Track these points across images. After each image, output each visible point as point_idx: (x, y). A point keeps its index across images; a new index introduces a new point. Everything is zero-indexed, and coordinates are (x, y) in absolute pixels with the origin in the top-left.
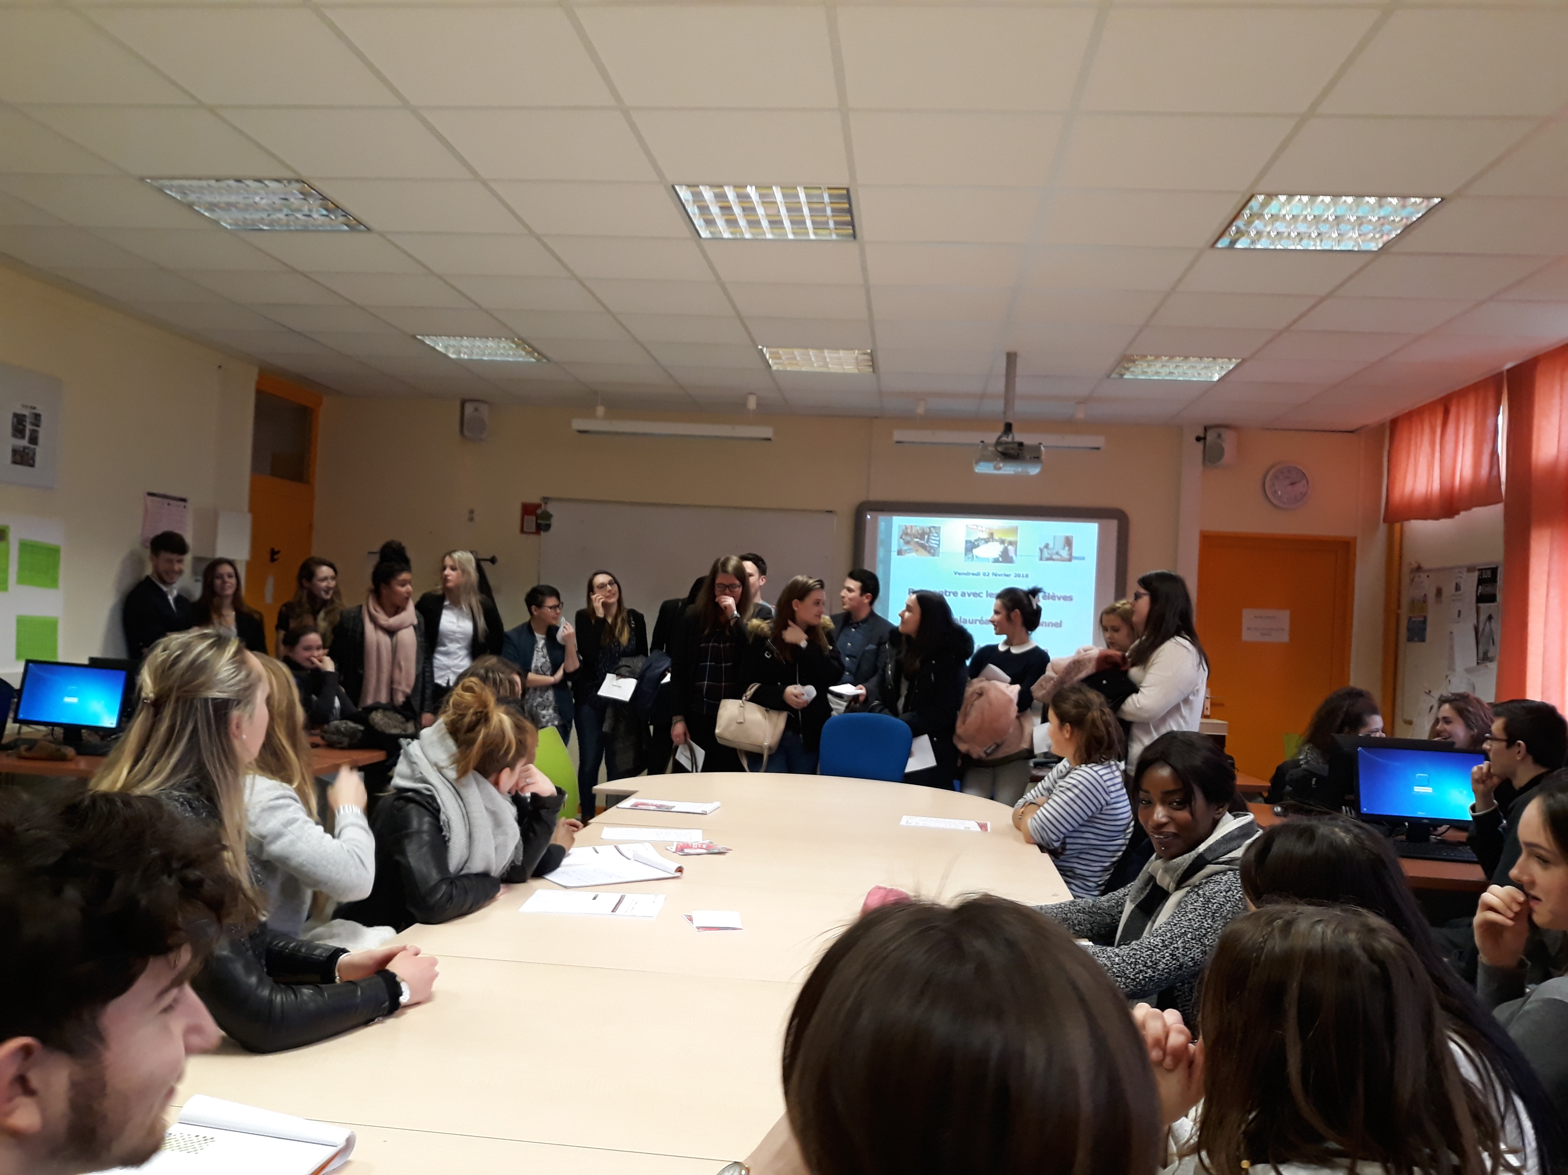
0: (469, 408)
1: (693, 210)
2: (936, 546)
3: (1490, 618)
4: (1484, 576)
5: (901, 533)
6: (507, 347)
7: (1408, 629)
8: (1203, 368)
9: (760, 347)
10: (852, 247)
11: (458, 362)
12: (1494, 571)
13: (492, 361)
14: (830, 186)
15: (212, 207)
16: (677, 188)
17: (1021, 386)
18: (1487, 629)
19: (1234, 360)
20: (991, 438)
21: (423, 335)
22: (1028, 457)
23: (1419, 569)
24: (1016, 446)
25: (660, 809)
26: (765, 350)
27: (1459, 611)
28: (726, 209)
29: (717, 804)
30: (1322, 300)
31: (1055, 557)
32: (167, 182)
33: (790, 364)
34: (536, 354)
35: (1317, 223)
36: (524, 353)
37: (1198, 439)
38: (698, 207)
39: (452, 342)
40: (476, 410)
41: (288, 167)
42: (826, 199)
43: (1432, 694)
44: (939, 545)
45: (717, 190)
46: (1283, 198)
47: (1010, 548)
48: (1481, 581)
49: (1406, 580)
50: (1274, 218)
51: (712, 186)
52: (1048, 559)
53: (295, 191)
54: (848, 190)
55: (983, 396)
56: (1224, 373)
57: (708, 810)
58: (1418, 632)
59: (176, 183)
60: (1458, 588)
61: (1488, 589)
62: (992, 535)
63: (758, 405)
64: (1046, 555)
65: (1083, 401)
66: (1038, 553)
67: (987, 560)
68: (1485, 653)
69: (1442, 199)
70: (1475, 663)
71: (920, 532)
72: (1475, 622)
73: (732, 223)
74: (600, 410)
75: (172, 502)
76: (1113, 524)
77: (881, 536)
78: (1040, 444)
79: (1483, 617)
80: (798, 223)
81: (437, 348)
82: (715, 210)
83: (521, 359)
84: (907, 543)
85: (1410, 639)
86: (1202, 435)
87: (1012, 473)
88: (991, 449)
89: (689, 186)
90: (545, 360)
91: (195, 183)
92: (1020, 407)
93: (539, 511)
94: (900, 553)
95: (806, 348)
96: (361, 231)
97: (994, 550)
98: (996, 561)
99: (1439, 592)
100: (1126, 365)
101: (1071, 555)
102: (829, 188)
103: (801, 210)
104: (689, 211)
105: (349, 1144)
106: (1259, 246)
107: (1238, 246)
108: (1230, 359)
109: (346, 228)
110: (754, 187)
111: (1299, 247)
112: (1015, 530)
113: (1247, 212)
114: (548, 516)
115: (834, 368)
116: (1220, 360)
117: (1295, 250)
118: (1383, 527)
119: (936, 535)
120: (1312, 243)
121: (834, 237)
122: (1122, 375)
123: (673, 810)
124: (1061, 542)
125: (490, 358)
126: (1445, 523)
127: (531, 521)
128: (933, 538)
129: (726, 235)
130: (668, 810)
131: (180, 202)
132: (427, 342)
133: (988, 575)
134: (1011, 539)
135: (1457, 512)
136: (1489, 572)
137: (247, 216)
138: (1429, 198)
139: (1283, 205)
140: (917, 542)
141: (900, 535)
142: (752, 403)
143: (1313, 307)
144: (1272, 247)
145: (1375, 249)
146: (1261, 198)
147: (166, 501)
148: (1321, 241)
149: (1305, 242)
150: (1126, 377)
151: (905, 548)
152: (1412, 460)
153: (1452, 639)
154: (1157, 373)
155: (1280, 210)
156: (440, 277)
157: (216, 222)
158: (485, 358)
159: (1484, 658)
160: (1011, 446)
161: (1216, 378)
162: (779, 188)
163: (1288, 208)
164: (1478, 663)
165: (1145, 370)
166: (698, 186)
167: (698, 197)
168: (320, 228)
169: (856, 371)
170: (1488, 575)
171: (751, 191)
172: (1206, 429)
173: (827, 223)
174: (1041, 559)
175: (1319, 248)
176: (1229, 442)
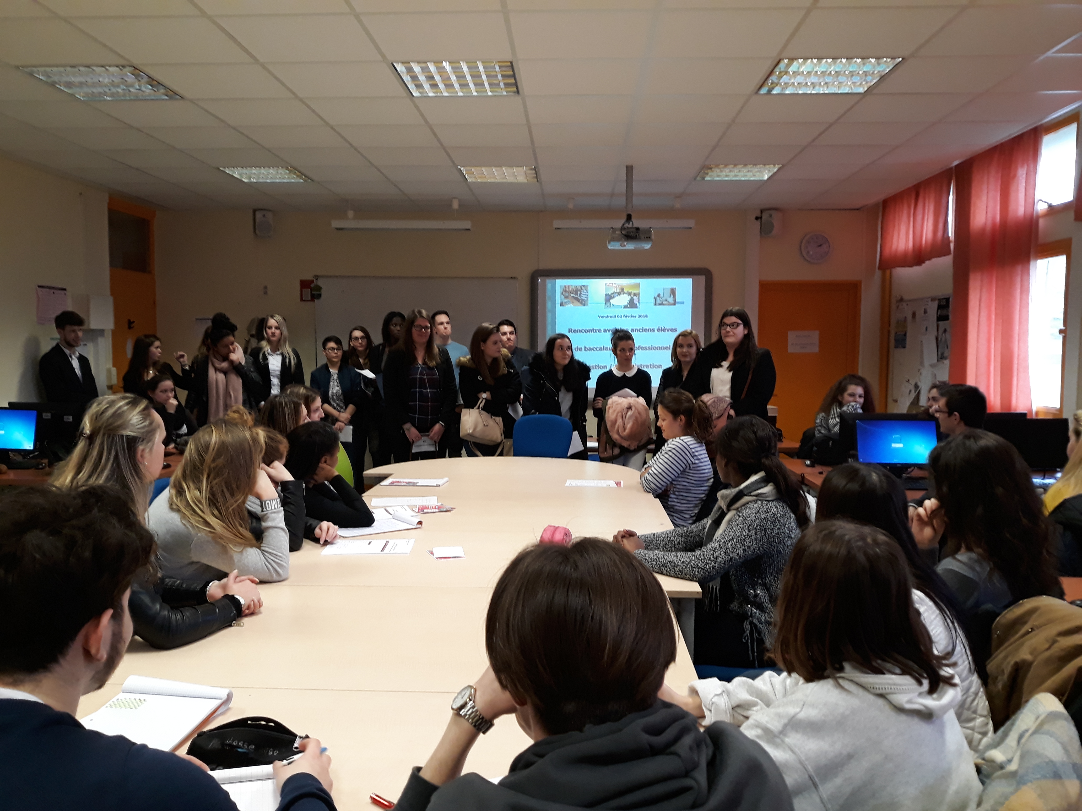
0: (259, 215)
1: (407, 78)
2: (586, 299)
3: (945, 331)
4: (942, 303)
5: (562, 290)
6: (283, 173)
7: (895, 340)
8: (757, 172)
9: (459, 167)
10: (518, 99)
11: (250, 185)
12: (948, 300)
13: (273, 183)
14: (499, 60)
15: (69, 85)
16: (395, 64)
17: (636, 188)
18: (943, 339)
19: (777, 166)
20: (619, 223)
21: (225, 168)
22: (642, 237)
23: (901, 300)
24: (634, 230)
25: (408, 484)
26: (462, 169)
27: (926, 328)
28: (430, 78)
29: (446, 479)
30: (831, 125)
31: (664, 303)
32: (35, 69)
33: (480, 178)
34: (304, 177)
35: (824, 76)
36: (295, 177)
37: (757, 218)
38: (411, 77)
39: (244, 171)
40: (264, 216)
41: (122, 57)
42: (497, 69)
43: (910, 381)
44: (588, 298)
45: (423, 65)
46: (801, 61)
47: (635, 298)
48: (940, 307)
49: (894, 306)
50: (796, 73)
51: (419, 62)
52: (660, 304)
53: (129, 74)
54: (511, 63)
55: (612, 195)
56: (770, 174)
57: (440, 484)
58: (901, 342)
59: (40, 69)
60: (925, 312)
61: (944, 312)
62: (622, 290)
63: (460, 205)
64: (658, 302)
65: (679, 196)
66: (653, 300)
67: (620, 307)
68: (942, 354)
69: (903, 59)
70: (936, 361)
71: (574, 290)
72: (936, 333)
73: (434, 86)
74: (351, 214)
75: (55, 291)
76: (702, 279)
77: (549, 293)
78: (650, 228)
79: (941, 330)
80: (479, 85)
81: (235, 175)
82: (422, 78)
83: (293, 181)
84: (566, 297)
85: (896, 347)
86: (759, 215)
87: (633, 248)
88: (618, 232)
89: (403, 63)
90: (309, 180)
91: (55, 69)
92: (636, 201)
93: (312, 285)
94: (562, 304)
95: (491, 166)
96: (177, 99)
97: (624, 299)
98: (626, 307)
99: (914, 315)
100: (706, 172)
101: (675, 301)
102: (498, 62)
103: (480, 76)
104: (404, 79)
105: (229, 698)
106: (787, 92)
107: (774, 92)
108: (774, 165)
109: (166, 98)
110: (448, 62)
111: (813, 92)
112: (638, 286)
113: (777, 71)
114: (319, 288)
115: (510, 179)
116: (767, 166)
117: (811, 94)
118: (878, 274)
119: (585, 291)
120: (822, 89)
121: (505, 93)
122: (704, 178)
123: (418, 484)
124: (668, 293)
125: (272, 181)
126: (916, 269)
127: (307, 292)
128: (583, 293)
129: (431, 94)
130: (414, 485)
131: (46, 83)
132: (227, 172)
133: (621, 317)
134: (636, 291)
135: (923, 262)
136: (944, 301)
137: (94, 90)
138: (893, 58)
139: (800, 65)
140: (573, 297)
141: (561, 292)
142: (455, 205)
143: (826, 129)
144: (796, 92)
145: (863, 91)
146: (786, 61)
147: (52, 291)
148: (828, 87)
149: (817, 88)
150: (706, 179)
151: (565, 301)
152: (896, 228)
153: (922, 345)
154: (727, 176)
155: (799, 68)
156: (234, 128)
157: (73, 95)
158: (268, 181)
159: (941, 357)
160: (632, 230)
161: (766, 177)
162: (465, 64)
163: (804, 67)
164: (938, 361)
165: (719, 174)
166: (409, 63)
167: (410, 70)
168: (147, 98)
169: (525, 181)
170: (944, 303)
171: (446, 65)
172: (762, 211)
173: (499, 85)
174: (655, 305)
175: (826, 92)
176: (776, 219)
